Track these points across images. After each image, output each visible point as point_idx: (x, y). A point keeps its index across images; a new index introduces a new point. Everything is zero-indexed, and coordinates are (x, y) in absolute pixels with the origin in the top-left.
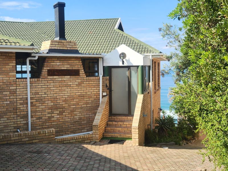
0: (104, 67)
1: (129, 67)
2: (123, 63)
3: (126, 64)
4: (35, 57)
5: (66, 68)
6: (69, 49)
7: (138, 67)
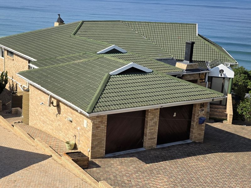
0: (208, 76)
1: (224, 78)
2: (221, 75)
3: (223, 76)
4: (180, 75)
5: (191, 79)
6: (194, 68)
7: (230, 78)
